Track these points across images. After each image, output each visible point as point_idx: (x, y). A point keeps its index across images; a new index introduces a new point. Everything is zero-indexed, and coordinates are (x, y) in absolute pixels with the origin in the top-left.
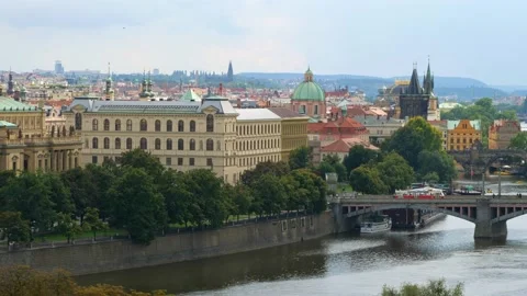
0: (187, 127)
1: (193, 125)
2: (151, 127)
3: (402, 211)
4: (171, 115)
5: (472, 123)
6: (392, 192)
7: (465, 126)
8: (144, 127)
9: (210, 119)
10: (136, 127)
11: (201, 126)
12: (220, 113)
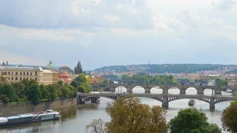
0: (29, 74)
1: (31, 73)
2: (19, 74)
3: (94, 97)
4: (25, 71)
5: (92, 76)
6: (88, 92)
7: (90, 77)
8: (17, 74)
9: (36, 72)
10: (14, 74)
11: (34, 74)
12: (39, 71)
